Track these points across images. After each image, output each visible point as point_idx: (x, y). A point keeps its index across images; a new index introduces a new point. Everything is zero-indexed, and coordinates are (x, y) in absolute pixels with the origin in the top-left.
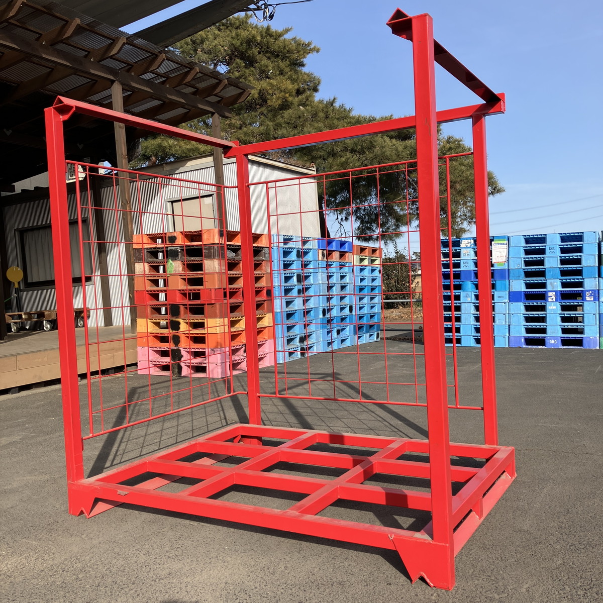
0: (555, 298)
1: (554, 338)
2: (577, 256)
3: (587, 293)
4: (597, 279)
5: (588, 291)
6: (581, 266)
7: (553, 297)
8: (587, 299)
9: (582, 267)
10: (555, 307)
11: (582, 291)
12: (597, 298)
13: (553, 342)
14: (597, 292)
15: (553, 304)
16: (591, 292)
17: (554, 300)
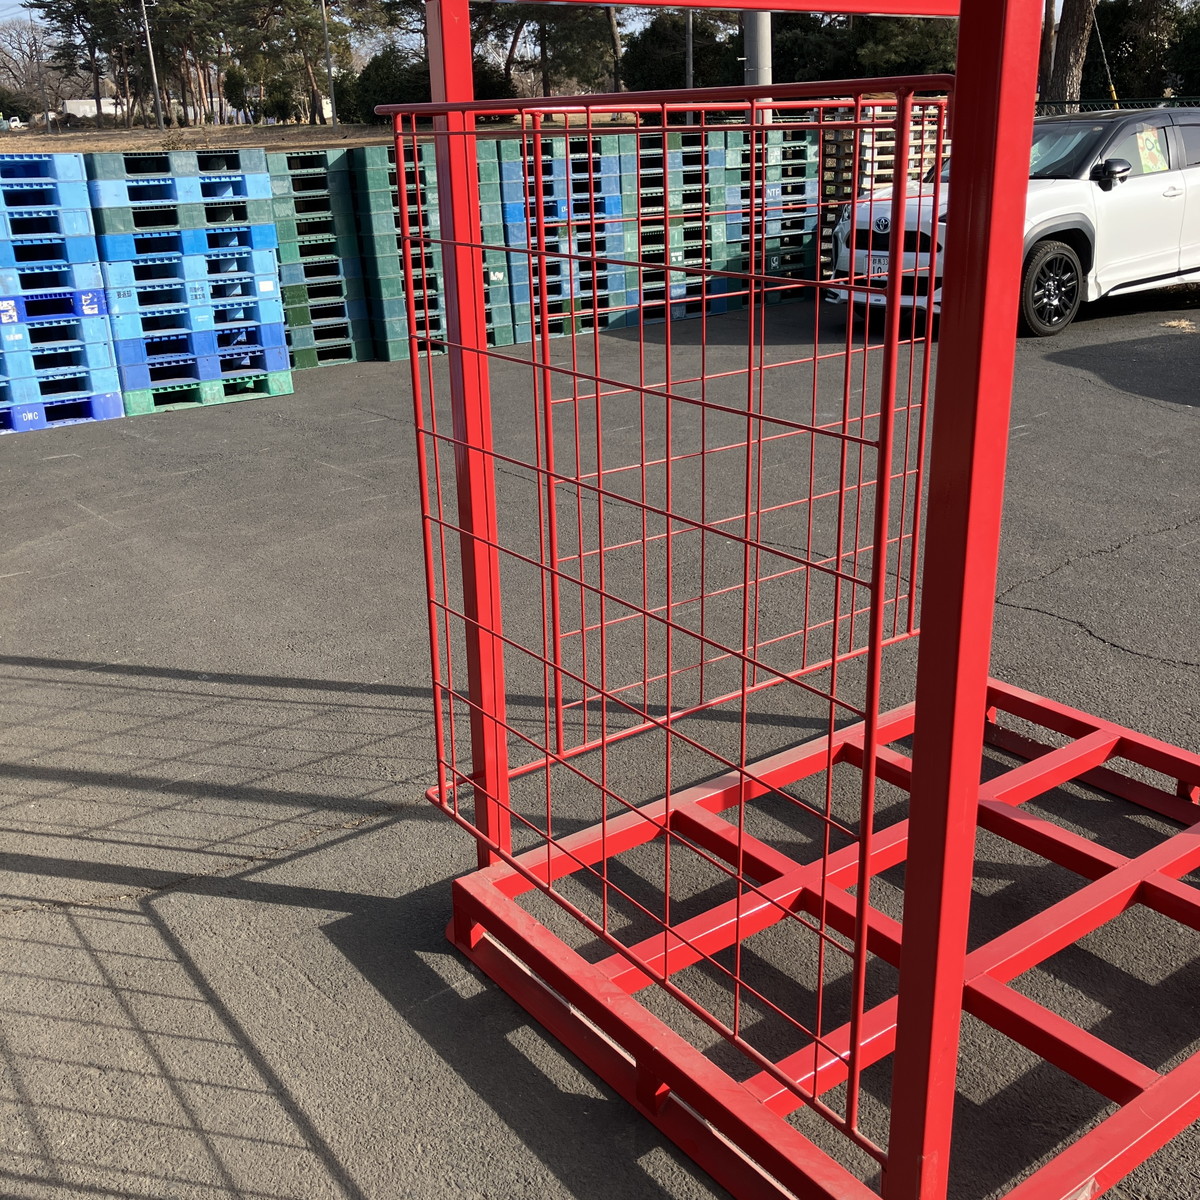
0: (15, 314)
1: (31, 407)
2: (49, 212)
3: (84, 297)
4: (98, 264)
5: (86, 293)
6: (62, 236)
7: (11, 313)
8: (86, 312)
9: (63, 239)
10: (19, 337)
11: (71, 294)
12: (105, 308)
13: (30, 416)
14: (102, 296)
15: (13, 328)
16: (90, 295)
17: (15, 319)
